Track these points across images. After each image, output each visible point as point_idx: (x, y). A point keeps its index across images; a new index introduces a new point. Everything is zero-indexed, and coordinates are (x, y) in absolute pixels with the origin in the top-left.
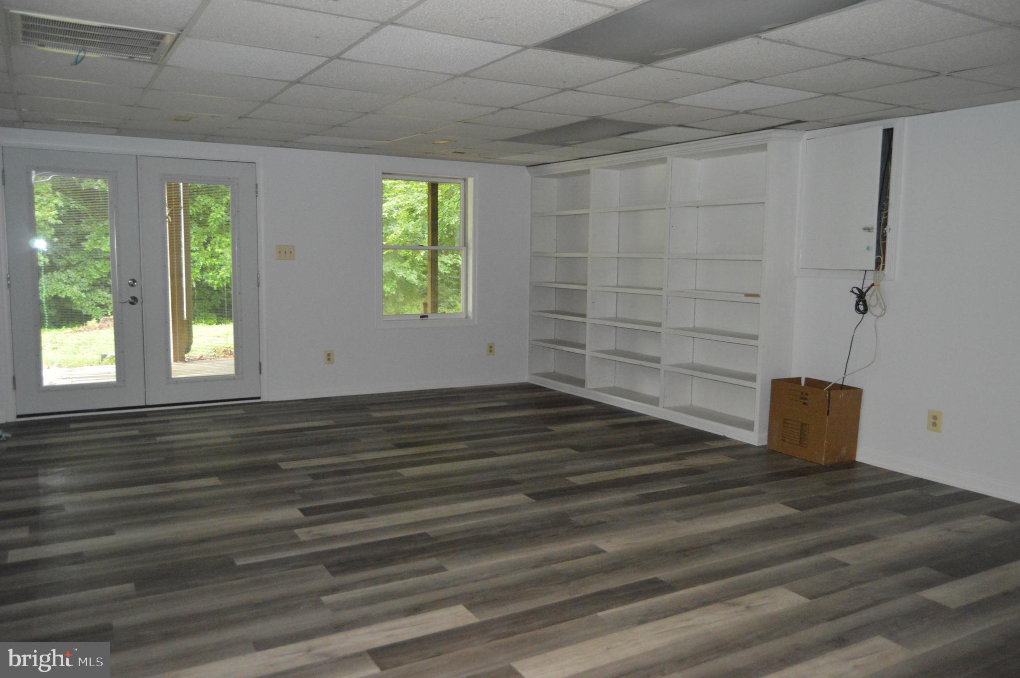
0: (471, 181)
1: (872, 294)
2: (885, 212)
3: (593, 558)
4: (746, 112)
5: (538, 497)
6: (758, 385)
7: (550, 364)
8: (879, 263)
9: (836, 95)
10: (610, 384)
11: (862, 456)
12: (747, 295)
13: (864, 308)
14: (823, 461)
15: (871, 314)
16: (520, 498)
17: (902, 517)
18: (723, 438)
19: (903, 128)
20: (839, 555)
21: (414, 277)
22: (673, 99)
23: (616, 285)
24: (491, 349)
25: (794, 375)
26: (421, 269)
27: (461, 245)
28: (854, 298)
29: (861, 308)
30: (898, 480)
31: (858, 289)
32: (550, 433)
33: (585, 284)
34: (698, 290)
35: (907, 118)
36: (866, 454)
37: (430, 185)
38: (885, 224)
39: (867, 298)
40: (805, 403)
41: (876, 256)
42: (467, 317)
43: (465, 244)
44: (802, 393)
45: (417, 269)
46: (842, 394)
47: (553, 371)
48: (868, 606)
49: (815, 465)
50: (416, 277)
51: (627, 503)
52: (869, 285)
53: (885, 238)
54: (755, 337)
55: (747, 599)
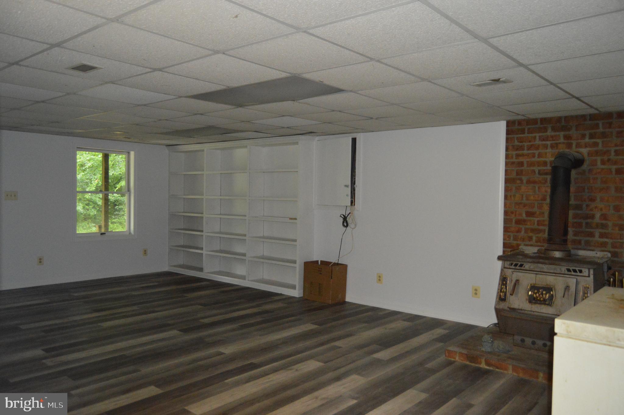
0: (132, 154)
1: (350, 217)
2: (354, 178)
3: (218, 357)
4: (288, 128)
5: (185, 331)
6: (297, 265)
7: (181, 260)
8: (352, 203)
9: (329, 123)
10: (217, 269)
11: (348, 299)
12: (291, 219)
13: (347, 225)
14: (330, 302)
15: (350, 228)
16: (174, 332)
17: (366, 324)
18: (281, 295)
19: (361, 138)
20: (337, 343)
21: (81, 208)
22: (253, 121)
23: (220, 213)
24: (145, 252)
25: (315, 259)
26: (85, 202)
27: (126, 190)
28: (342, 220)
29: (345, 224)
30: (364, 308)
31: (343, 215)
32: (186, 298)
33: (202, 213)
34: (265, 216)
35: (362, 133)
36: (350, 297)
37: (104, 155)
38: (354, 183)
39: (348, 219)
40: (321, 274)
41: (351, 199)
42: (130, 233)
43: (129, 190)
44: (319, 268)
45: (83, 203)
46: (337, 268)
47: (182, 264)
48: (350, 363)
49: (326, 304)
50: (82, 208)
51: (234, 330)
52: (348, 213)
53: (354, 190)
54: (295, 241)
55: (295, 367)
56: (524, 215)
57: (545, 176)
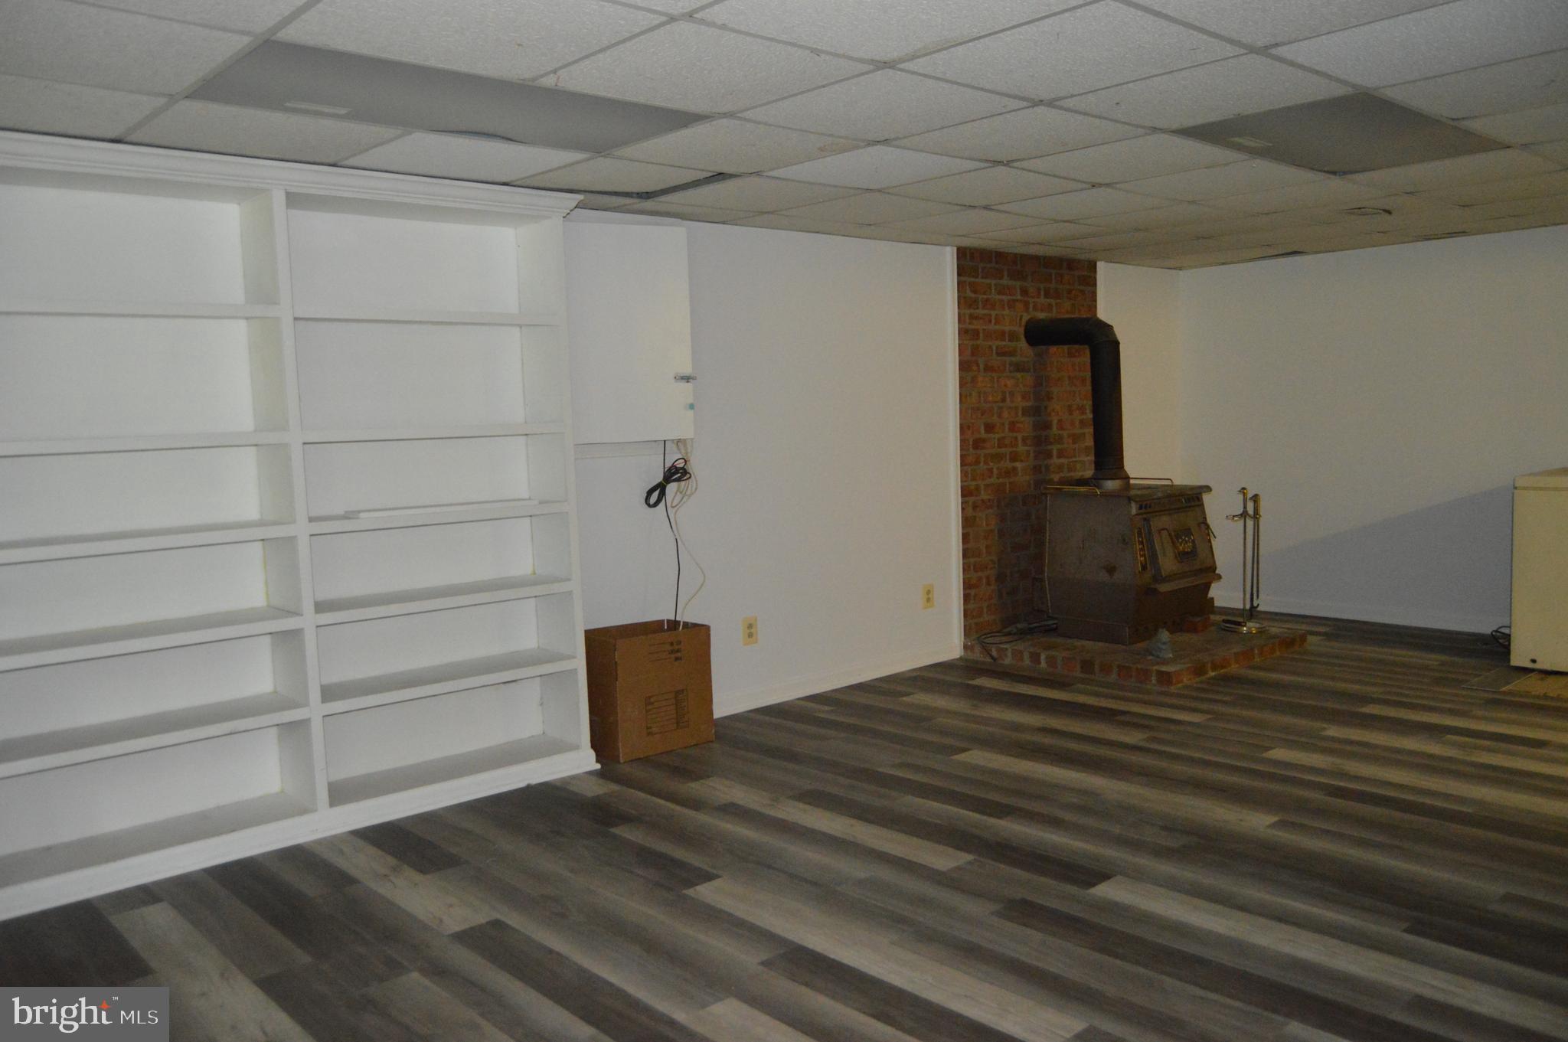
40: (677, 659)
44: (672, 644)
56: (983, 431)
57: (1004, 358)
